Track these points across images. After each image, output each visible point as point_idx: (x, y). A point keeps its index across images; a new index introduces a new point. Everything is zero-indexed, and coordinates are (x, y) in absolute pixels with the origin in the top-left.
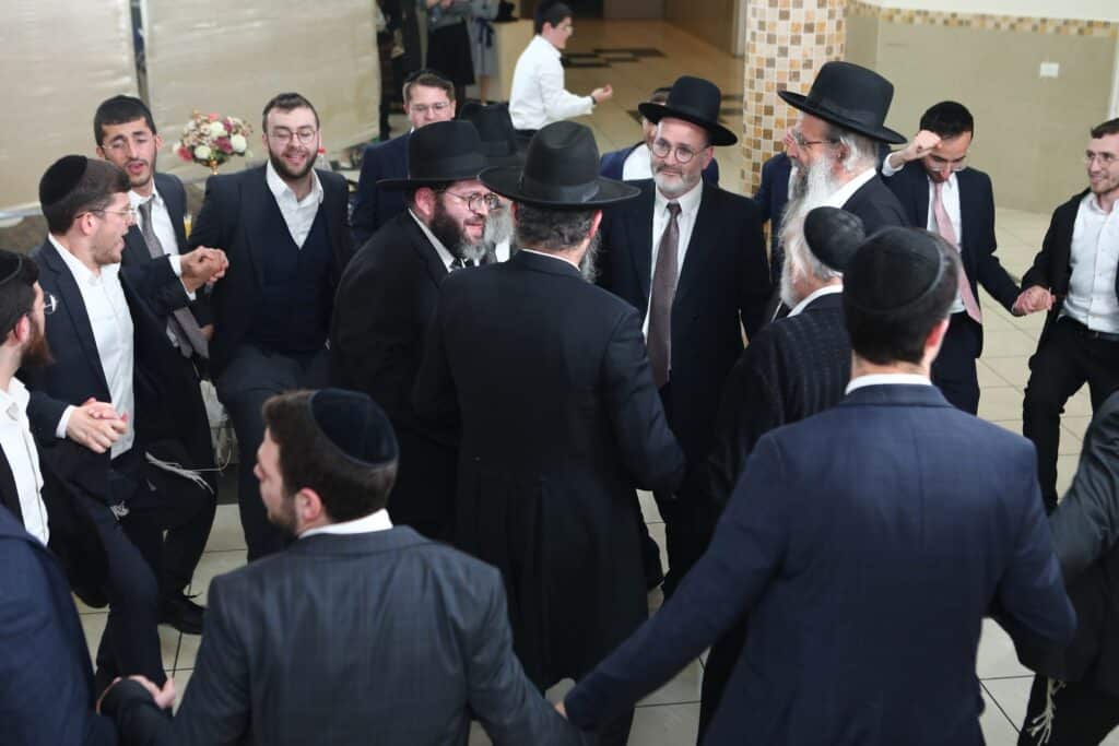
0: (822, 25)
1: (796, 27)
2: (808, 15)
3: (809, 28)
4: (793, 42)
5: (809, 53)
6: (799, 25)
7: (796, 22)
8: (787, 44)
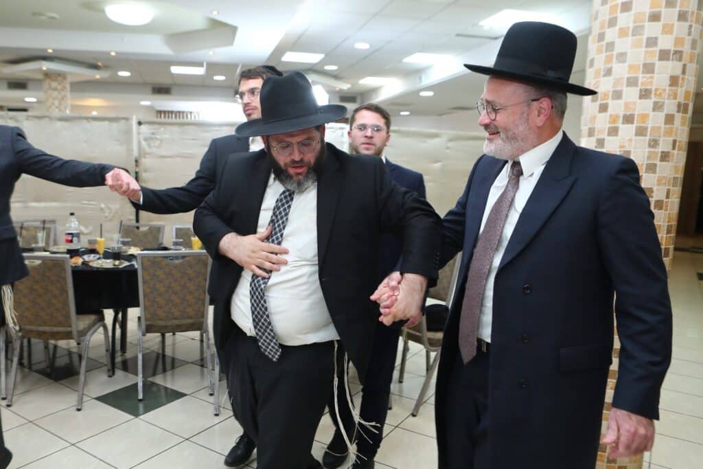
0: (644, 117)
1: (614, 119)
2: (627, 105)
3: (628, 119)
4: (609, 134)
5: (627, 144)
6: (617, 116)
7: (613, 113)
8: (604, 136)
